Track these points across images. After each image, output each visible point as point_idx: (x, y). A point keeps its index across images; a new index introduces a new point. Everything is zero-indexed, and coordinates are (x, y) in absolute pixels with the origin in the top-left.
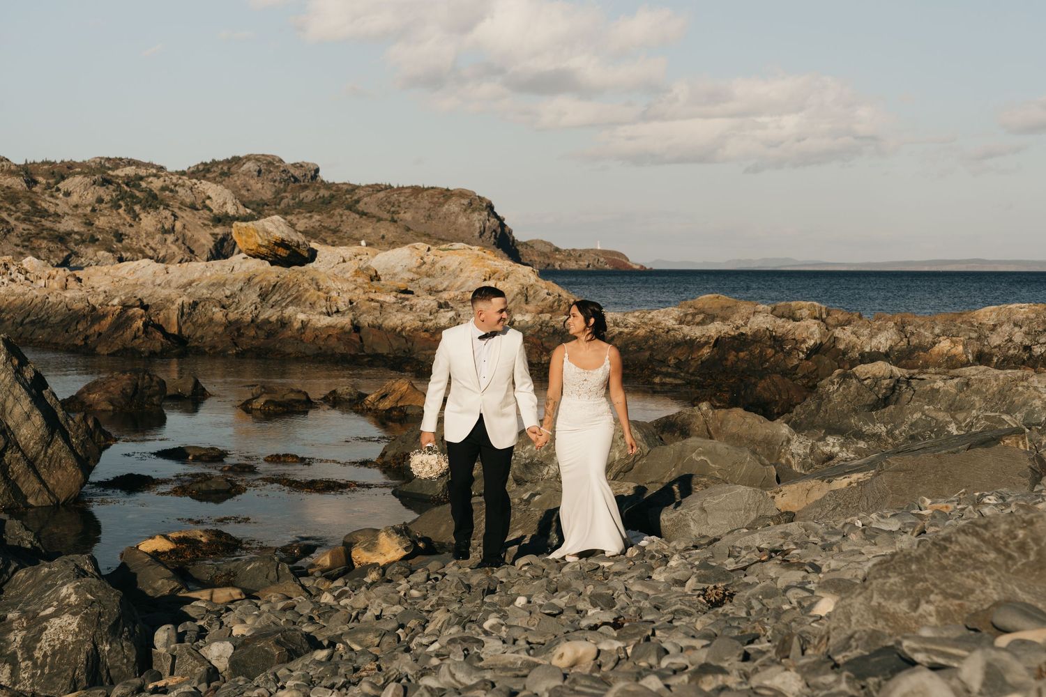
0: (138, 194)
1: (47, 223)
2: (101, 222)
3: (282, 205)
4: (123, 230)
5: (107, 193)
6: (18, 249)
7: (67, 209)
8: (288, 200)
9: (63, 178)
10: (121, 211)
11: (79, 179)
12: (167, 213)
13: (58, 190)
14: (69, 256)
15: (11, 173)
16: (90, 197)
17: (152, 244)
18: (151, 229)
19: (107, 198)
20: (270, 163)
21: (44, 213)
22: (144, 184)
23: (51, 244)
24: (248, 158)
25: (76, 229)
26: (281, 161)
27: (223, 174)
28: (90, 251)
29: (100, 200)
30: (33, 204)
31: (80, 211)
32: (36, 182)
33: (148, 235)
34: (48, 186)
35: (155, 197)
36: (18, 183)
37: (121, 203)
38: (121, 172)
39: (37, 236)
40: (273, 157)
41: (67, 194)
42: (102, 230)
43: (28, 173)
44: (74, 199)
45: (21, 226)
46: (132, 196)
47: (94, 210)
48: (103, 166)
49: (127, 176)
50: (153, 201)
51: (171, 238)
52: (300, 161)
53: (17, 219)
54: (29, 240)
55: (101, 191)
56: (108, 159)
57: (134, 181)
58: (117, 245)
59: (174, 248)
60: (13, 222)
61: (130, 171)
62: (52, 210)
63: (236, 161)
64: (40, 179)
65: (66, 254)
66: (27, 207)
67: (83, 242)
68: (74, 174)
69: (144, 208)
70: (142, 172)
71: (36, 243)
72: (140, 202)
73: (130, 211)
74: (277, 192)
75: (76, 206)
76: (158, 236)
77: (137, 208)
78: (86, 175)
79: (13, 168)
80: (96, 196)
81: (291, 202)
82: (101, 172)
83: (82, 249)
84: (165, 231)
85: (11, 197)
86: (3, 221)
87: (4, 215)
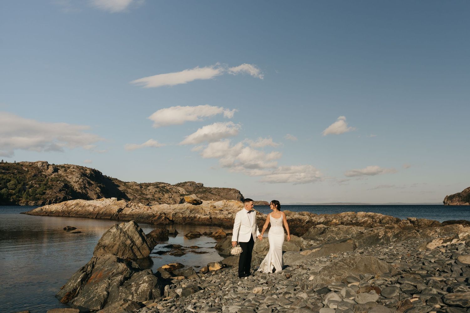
0: (164, 190)
1: (144, 196)
2: (156, 196)
4: (161, 197)
6: (138, 202)
7: (149, 193)
8: (196, 191)
9: (148, 187)
10: (160, 193)
11: (152, 187)
12: (170, 194)
13: (147, 189)
14: (149, 203)
15: (137, 185)
16: (154, 191)
17: (167, 200)
18: (167, 197)
19: (158, 191)
20: (193, 183)
21: (144, 194)
22: (166, 188)
23: (145, 201)
24: (188, 182)
25: (151, 197)
26: (195, 183)
27: (183, 185)
28: (154, 202)
29: (156, 191)
30: (142, 192)
32: (142, 187)
34: (145, 188)
35: (168, 190)
36: (138, 188)
38: (161, 185)
39: (142, 199)
41: (149, 190)
42: (156, 198)
43: (141, 185)
44: (151, 191)
45: (139, 197)
46: (163, 190)
47: (155, 193)
48: (157, 184)
49: (162, 186)
50: (167, 191)
51: (171, 199)
52: (199, 183)
53: (138, 195)
54: (140, 200)
55: (156, 189)
56: (158, 182)
57: (163, 187)
58: (159, 201)
59: (172, 201)
60: (137, 196)
61: (163, 185)
62: (145, 193)
63: (186, 183)
64: (143, 187)
66: (140, 193)
67: (152, 200)
68: (150, 186)
69: (165, 193)
70: (165, 185)
71: (142, 200)
72: (165, 191)
73: (162, 193)
74: (194, 189)
75: (151, 192)
77: (164, 193)
78: (153, 186)
81: (197, 191)
82: (157, 185)
83: (152, 202)
84: (170, 198)
85: (137, 190)
86: (135, 196)
87: (135, 194)
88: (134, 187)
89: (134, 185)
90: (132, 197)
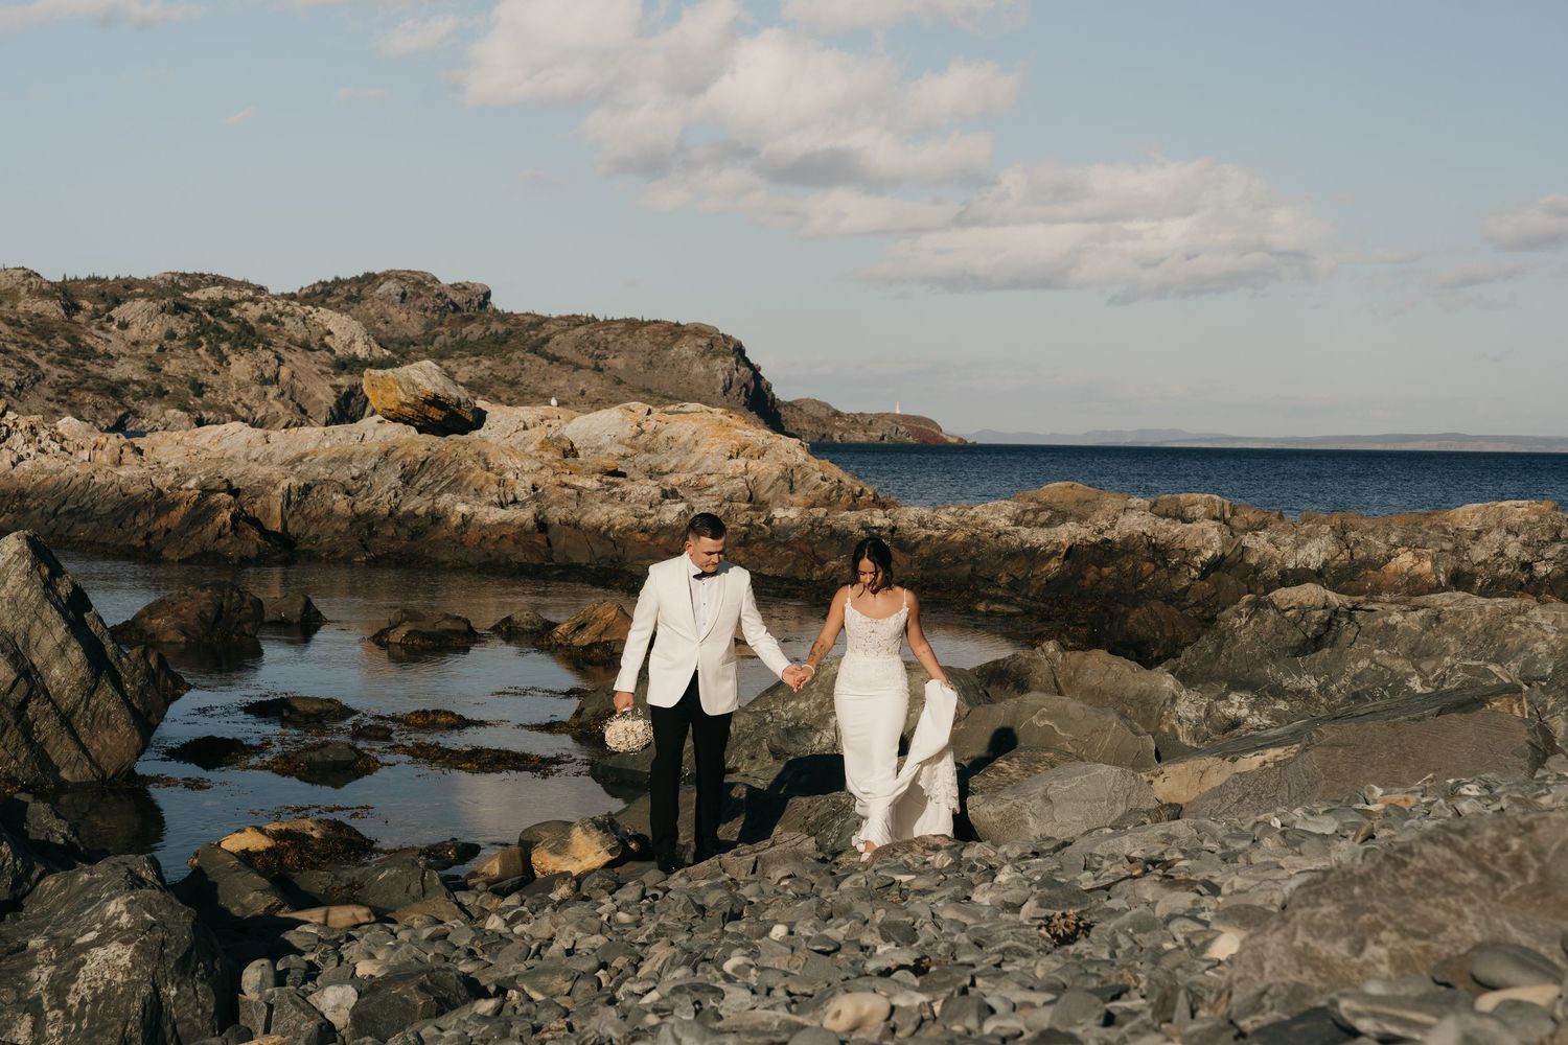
0: (226, 326)
1: (94, 369)
2: (172, 367)
3: (436, 345)
4: (203, 378)
5: (181, 325)
6: (51, 405)
7: (122, 348)
8: (444, 337)
9: (118, 302)
10: (201, 351)
11: (140, 303)
12: (268, 355)
13: (111, 319)
14: (125, 416)
15: (43, 293)
16: (157, 331)
17: (246, 399)
18: (245, 378)
19: (181, 332)
20: (419, 284)
21: (89, 354)
22: (235, 313)
23: (98, 399)
24: (387, 276)
25: (135, 377)
26: (435, 280)
27: (350, 298)
28: (156, 409)
29: (171, 335)
30: (73, 340)
31: (142, 350)
32: (78, 308)
33: (241, 386)
34: (96, 314)
35: (251, 331)
36: (52, 309)
37: (202, 339)
38: (201, 295)
39: (78, 386)
40: (424, 275)
41: (124, 326)
42: (173, 379)
43: (67, 294)
44: (134, 332)
45: (56, 372)
46: (218, 330)
47: (161, 349)
48: (175, 285)
49: (211, 301)
50: (248, 337)
51: (273, 391)
52: (462, 280)
53: (50, 361)
54: (66, 392)
55: (173, 322)
56: (184, 276)
57: (220, 308)
58: (194, 401)
59: (278, 406)
60: (44, 366)
61: (215, 292)
62: (101, 348)
63: (370, 279)
64: (84, 303)
65: (120, 413)
66: (65, 344)
67: (146, 395)
68: (133, 297)
69: (234, 347)
70: (233, 295)
71: (78, 396)
72: (228, 338)
73: (214, 351)
74: (429, 326)
75: (136, 344)
76: (255, 389)
77: (225, 347)
78: (151, 298)
79: (45, 286)
80: (165, 328)
81: (450, 341)
82: (174, 294)
83: (144, 406)
84: (265, 381)
85: (42, 329)
86: (29, 363)
87: (31, 355)
88: (21, 308)
89: (23, 291)
90: (11, 373)
